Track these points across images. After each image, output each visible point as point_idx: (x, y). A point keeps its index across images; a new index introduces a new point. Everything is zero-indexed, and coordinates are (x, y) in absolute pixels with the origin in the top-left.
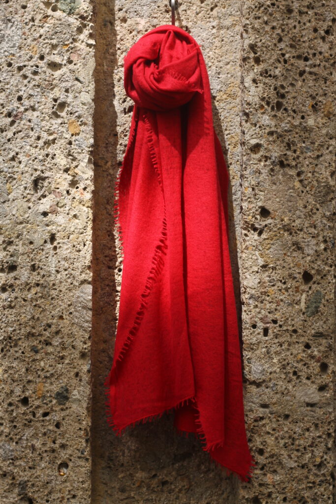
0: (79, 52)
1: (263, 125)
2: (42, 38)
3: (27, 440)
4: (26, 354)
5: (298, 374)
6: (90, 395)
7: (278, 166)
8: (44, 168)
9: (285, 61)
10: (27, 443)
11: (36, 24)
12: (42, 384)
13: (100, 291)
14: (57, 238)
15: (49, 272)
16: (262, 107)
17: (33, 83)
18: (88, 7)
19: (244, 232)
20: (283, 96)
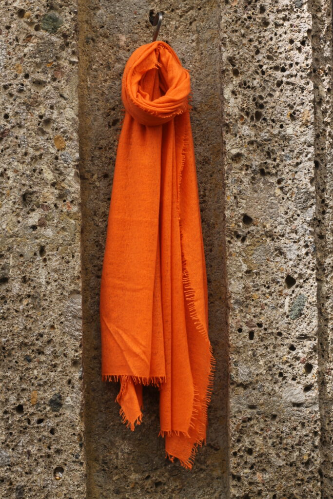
0: (62, 70)
1: (243, 135)
2: (27, 57)
3: (23, 446)
4: (19, 363)
5: (284, 375)
6: (82, 401)
7: (259, 174)
8: (31, 183)
10: (23, 450)
11: (20, 44)
12: (36, 391)
13: (90, 300)
14: (47, 251)
15: (40, 283)
16: (241, 117)
17: (19, 100)
18: (70, 26)
19: (228, 239)
20: (262, 107)
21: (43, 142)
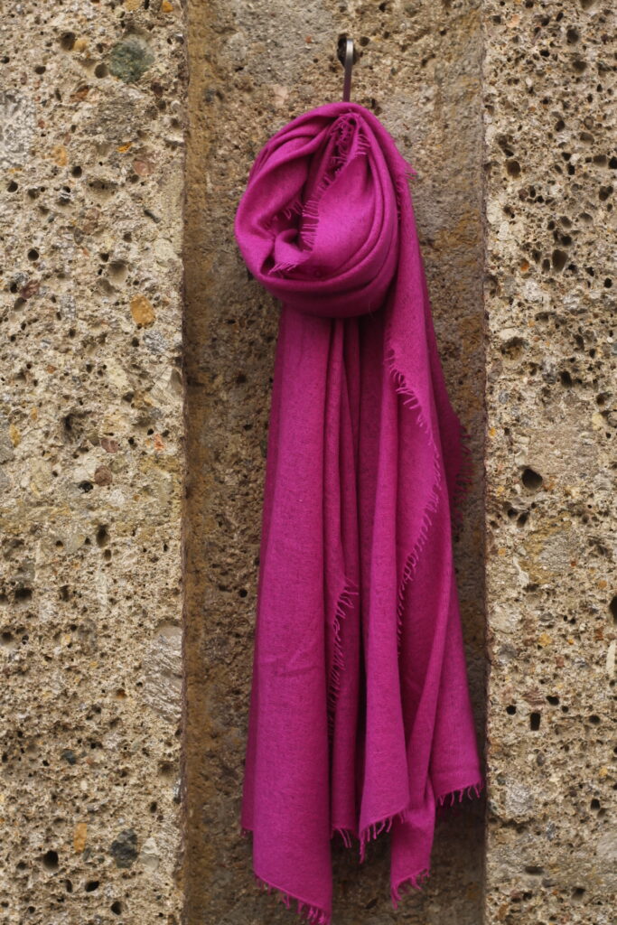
0: (151, 159)
1: (526, 301)
2: (77, 131)
4: (52, 765)
5: (602, 807)
6: (179, 848)
7: (558, 384)
8: (82, 393)
9: (571, 170)
11: (63, 104)
12: (84, 825)
13: (203, 635)
14: (111, 534)
15: (96, 602)
16: (524, 263)
17: (59, 222)
18: (167, 68)
19: (490, 517)
20: (567, 241)
21: (108, 309)
